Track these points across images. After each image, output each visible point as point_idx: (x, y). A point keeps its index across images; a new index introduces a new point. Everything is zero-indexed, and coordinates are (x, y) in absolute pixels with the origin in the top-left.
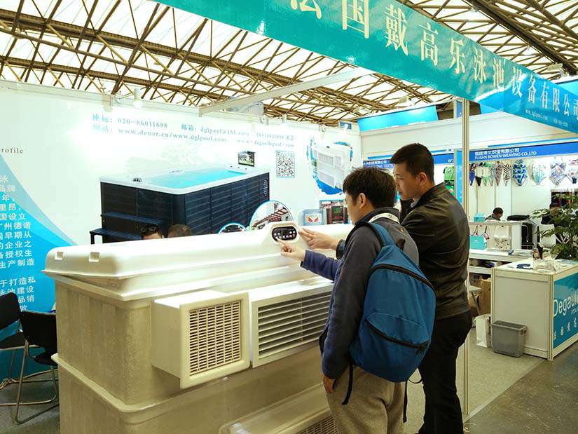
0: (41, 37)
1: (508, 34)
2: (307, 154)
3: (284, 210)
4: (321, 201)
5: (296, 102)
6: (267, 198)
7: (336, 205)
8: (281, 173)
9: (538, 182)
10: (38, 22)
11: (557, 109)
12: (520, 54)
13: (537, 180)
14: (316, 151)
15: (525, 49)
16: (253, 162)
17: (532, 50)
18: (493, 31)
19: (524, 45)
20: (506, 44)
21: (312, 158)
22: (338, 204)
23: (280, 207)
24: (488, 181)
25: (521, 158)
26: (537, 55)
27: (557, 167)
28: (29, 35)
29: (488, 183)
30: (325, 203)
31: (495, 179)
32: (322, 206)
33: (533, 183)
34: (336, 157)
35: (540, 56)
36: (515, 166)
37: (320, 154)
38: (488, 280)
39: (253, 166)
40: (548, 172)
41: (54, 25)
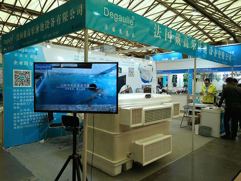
0: (21, 15)
1: (209, 21)
2: (138, 69)
3: (130, 88)
4: (142, 85)
5: (123, 45)
6: (125, 84)
7: (147, 87)
8: (130, 75)
9: (218, 81)
10: (21, 9)
11: (224, 58)
12: (214, 29)
13: (218, 80)
14: (141, 68)
15: (216, 27)
16: (121, 71)
17: (218, 28)
18: (203, 20)
19: (215, 26)
20: (208, 25)
21: (140, 70)
22: (148, 87)
23: (129, 87)
24: (200, 80)
25: (212, 72)
26: (220, 30)
27: (225, 75)
28: (16, 14)
29: (200, 81)
30: (143, 86)
31: (202, 79)
32: (143, 87)
33: (217, 81)
34: (148, 70)
35: (221, 30)
36: (210, 75)
37: (142, 69)
38: (200, 113)
39: (121, 73)
40: (222, 77)
41: (27, 10)
